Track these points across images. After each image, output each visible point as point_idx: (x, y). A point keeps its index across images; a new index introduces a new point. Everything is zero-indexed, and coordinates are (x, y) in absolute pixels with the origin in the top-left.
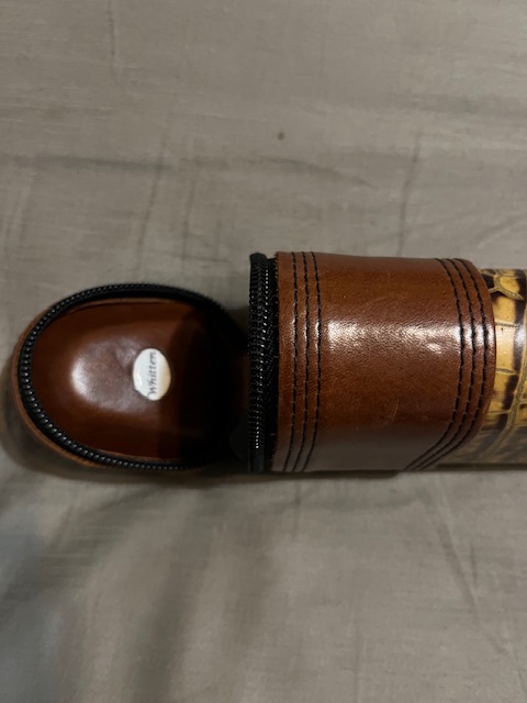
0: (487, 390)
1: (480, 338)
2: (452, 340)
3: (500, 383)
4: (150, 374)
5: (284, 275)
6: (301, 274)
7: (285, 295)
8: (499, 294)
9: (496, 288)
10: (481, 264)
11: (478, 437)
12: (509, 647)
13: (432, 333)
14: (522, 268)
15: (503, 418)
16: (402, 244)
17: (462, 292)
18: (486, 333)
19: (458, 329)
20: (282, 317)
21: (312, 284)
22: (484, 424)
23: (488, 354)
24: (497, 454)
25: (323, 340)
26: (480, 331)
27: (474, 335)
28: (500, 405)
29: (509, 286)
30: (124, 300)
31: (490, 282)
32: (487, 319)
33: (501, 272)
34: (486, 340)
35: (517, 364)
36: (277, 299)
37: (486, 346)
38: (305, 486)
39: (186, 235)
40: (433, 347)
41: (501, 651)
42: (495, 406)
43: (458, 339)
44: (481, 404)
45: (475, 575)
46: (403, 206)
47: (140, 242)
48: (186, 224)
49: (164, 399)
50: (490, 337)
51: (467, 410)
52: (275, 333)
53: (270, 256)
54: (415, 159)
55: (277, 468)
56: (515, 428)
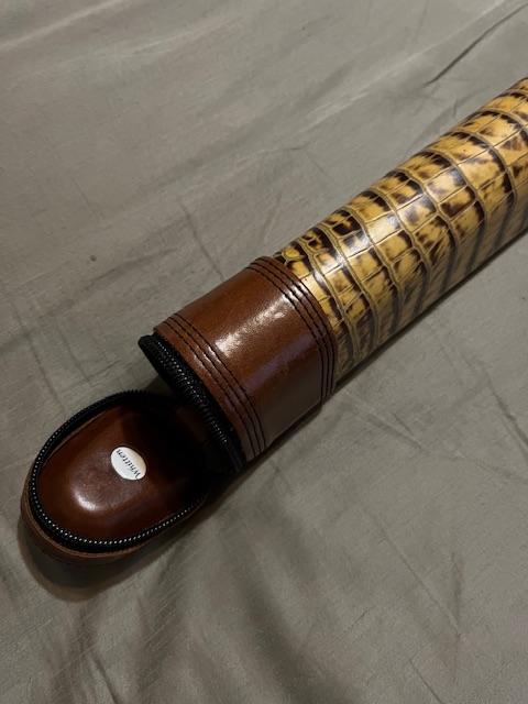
0: (323, 317)
1: (298, 292)
2: (285, 303)
3: (327, 308)
4: (127, 464)
5: (169, 336)
6: (179, 329)
7: (179, 346)
8: (291, 262)
9: (287, 261)
10: (270, 254)
11: (340, 347)
12: (458, 454)
13: (272, 308)
14: (293, 240)
15: (343, 325)
16: (219, 272)
17: (271, 276)
18: (299, 288)
19: (283, 296)
20: (187, 359)
21: (190, 330)
22: (337, 336)
23: (309, 298)
24: (362, 348)
25: (219, 355)
26: (295, 289)
27: (294, 293)
28: (336, 319)
29: (293, 254)
30: (73, 433)
31: (282, 260)
32: (295, 280)
33: (284, 250)
34: (302, 291)
35: (327, 292)
36: (177, 352)
37: (305, 294)
38: (275, 458)
39: (78, 365)
40: (279, 315)
41: (456, 459)
42: (334, 322)
43: (287, 301)
44: (325, 326)
45: (407, 429)
46: (203, 248)
47: (52, 391)
48: (73, 358)
49: (148, 473)
50: (303, 288)
51: (321, 334)
52: (190, 371)
53: (151, 334)
54: (189, 217)
55: (250, 457)
56: (354, 325)
